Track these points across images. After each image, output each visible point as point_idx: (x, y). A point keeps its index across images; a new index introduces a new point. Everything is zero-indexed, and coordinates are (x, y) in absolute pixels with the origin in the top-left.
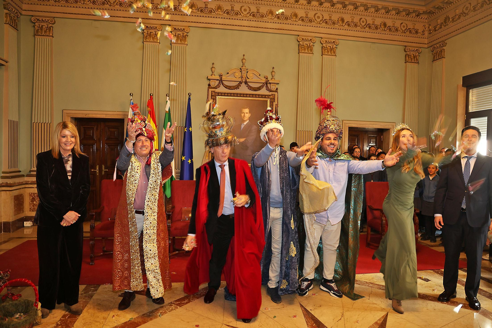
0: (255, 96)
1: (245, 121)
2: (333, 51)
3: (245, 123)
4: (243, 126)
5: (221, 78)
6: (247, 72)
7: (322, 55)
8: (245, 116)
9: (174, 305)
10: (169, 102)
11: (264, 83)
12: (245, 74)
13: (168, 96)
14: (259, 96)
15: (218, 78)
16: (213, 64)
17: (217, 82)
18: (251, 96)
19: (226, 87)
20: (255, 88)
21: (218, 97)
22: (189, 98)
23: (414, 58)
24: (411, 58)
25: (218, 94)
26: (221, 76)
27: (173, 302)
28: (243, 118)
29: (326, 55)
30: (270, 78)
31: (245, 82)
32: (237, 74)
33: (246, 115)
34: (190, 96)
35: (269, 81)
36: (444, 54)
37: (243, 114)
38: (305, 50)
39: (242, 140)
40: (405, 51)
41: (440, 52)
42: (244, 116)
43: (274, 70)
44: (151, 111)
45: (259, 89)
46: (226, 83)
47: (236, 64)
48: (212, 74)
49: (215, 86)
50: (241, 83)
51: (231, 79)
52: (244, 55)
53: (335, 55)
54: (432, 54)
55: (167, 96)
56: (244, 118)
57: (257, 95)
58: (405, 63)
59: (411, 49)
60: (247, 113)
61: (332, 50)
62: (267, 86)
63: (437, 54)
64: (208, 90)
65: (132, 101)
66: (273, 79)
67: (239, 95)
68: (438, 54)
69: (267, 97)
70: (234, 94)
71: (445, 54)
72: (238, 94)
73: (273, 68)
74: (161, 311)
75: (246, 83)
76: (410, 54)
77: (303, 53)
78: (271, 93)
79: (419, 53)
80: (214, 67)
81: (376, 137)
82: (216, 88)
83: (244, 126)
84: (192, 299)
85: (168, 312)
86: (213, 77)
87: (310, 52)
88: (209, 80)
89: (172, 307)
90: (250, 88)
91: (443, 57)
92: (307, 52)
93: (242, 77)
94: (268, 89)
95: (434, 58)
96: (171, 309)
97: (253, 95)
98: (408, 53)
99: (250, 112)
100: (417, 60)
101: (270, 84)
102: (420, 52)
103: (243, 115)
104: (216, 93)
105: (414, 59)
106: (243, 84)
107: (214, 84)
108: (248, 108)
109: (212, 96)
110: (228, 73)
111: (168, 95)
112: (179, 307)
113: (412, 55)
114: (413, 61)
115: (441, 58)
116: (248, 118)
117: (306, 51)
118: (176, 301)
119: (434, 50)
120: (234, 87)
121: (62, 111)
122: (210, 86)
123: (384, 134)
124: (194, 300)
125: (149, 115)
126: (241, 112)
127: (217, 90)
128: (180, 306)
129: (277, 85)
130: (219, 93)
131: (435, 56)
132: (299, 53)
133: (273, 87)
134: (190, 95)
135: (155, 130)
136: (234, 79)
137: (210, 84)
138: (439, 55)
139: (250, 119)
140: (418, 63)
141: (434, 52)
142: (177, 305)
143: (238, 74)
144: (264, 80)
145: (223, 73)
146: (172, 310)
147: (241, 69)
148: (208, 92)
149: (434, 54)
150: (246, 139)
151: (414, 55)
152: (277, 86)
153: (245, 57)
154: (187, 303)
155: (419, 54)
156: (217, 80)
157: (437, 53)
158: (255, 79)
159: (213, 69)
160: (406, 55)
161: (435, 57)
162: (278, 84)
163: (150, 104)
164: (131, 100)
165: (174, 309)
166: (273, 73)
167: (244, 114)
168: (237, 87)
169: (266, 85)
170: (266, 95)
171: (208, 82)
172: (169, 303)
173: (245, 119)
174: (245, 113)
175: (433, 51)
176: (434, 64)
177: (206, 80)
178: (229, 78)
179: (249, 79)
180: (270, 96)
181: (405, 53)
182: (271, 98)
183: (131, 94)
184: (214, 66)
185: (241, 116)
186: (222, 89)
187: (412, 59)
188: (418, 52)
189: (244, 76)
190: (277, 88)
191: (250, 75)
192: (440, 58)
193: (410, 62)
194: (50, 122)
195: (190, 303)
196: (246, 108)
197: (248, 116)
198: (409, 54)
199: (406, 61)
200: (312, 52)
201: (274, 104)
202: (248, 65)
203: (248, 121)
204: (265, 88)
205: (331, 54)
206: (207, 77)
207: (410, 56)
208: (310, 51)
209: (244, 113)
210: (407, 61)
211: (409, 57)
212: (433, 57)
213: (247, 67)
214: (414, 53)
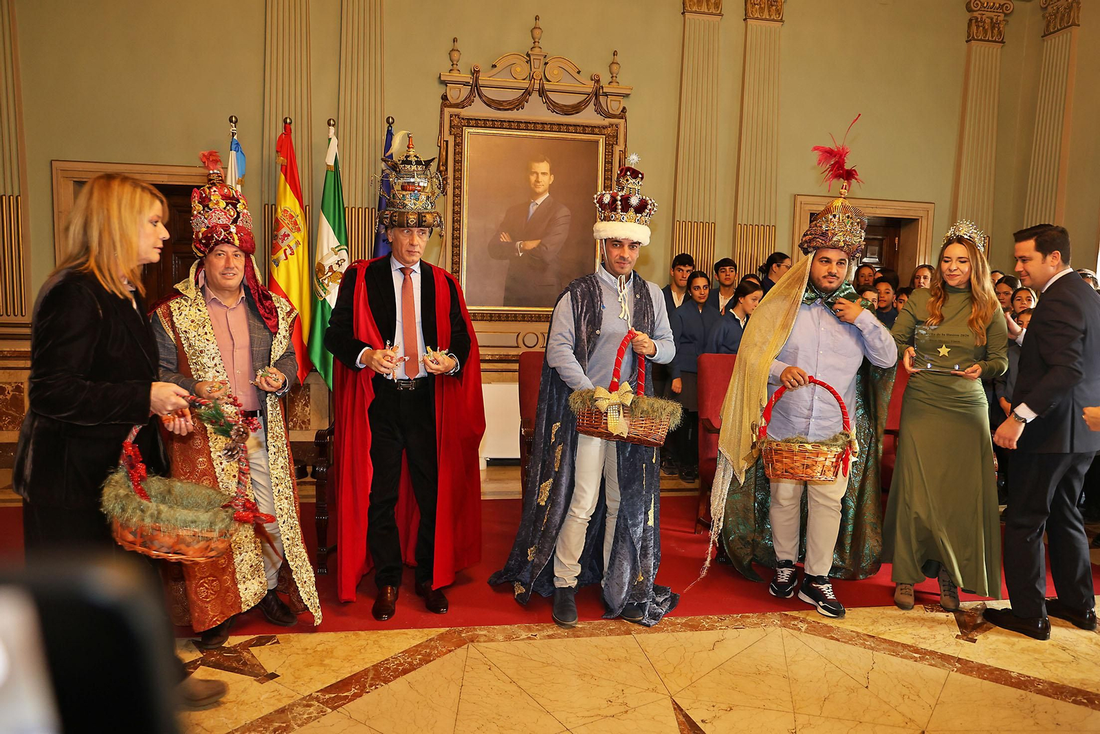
0: (567, 127)
1: (539, 195)
2: (774, 8)
3: (539, 201)
4: (533, 209)
5: (477, 79)
6: (546, 64)
7: (744, 20)
8: (539, 182)
9: (316, 703)
10: (334, 141)
11: (589, 95)
12: (540, 70)
13: (333, 125)
14: (577, 128)
15: (468, 78)
16: (455, 40)
17: (465, 91)
18: (555, 128)
19: (490, 103)
20: (565, 106)
21: (467, 130)
22: (388, 130)
23: (993, 28)
24: (984, 28)
25: (468, 123)
26: (475, 73)
27: (315, 695)
28: (533, 186)
29: (757, 19)
30: (604, 81)
31: (539, 91)
32: (519, 69)
33: (541, 178)
34: (390, 126)
35: (602, 87)
36: (1078, 17)
37: (535, 175)
38: (701, 6)
39: (532, 244)
40: (969, 10)
41: (1065, 8)
42: (537, 181)
43: (618, 59)
44: (286, 166)
45: (576, 109)
46: (488, 93)
47: (518, 41)
48: (451, 68)
49: (459, 101)
50: (528, 92)
51: (502, 84)
52: (537, 18)
53: (781, 21)
54: (1043, 16)
55: (329, 125)
56: (535, 185)
57: (571, 125)
58: (967, 42)
59: (985, 5)
60: (544, 174)
61: (772, 6)
62: (598, 103)
63: (1056, 17)
64: (441, 111)
65: (235, 137)
66: (614, 84)
67: (522, 126)
68: (1059, 15)
69: (597, 130)
70: (509, 121)
71: (1080, 15)
72: (522, 122)
73: (615, 53)
74: (277, 725)
75: (542, 92)
76: (982, 18)
77: (695, 12)
78: (607, 121)
79: (1006, 15)
80: (457, 50)
81: (882, 240)
82: (461, 105)
83: (537, 209)
84: (371, 686)
85: (296, 727)
86: (455, 76)
87: (712, 10)
88: (445, 83)
89: (312, 709)
90: (554, 107)
91: (1074, 24)
92: (706, 11)
93: (532, 78)
94: (600, 110)
95: (1048, 26)
96: (305, 716)
97: (559, 127)
98: (976, 14)
99: (552, 171)
100: (1000, 33)
101: (607, 95)
102: (1008, 12)
103: (533, 178)
104: (463, 119)
105: (992, 32)
106: (535, 95)
107: (455, 94)
108: (548, 160)
109: (451, 127)
110: (494, 66)
111: (332, 122)
112: (329, 710)
113: (988, 21)
114: (989, 36)
115: (1071, 26)
116: (547, 186)
117: (704, 9)
118: (324, 691)
119: (1049, 5)
120: (510, 103)
121: (49, 164)
122: (447, 99)
123: (903, 232)
124: (376, 688)
125: (283, 177)
126: (529, 171)
127: (466, 112)
128: (334, 709)
129: (625, 99)
130: (471, 119)
131: (1050, 22)
132: (683, 13)
133: (614, 106)
134: (393, 123)
135: (300, 217)
136: (511, 82)
137: (446, 96)
138: (1062, 19)
139: (551, 188)
140: (1002, 42)
141: (1050, 9)
142: (326, 703)
143: (521, 70)
144: (589, 87)
145: (481, 67)
146: (309, 720)
147: (528, 55)
148: (441, 118)
149: (1047, 15)
150: (541, 243)
151: (992, 19)
152: (624, 102)
153: (540, 23)
154: (356, 696)
155: (1006, 18)
156: (466, 84)
157: (1057, 12)
158: (568, 83)
159: (455, 55)
160: (971, 20)
161: (1052, 25)
162: (627, 95)
163: (285, 145)
164: (233, 136)
165: (316, 718)
166: (615, 67)
167: (538, 177)
168: (518, 104)
169: (596, 98)
170: (595, 127)
171: (441, 90)
172: (304, 698)
173: (540, 190)
174: (540, 174)
175: (1046, 8)
176: (1045, 43)
177: (436, 83)
178: (498, 80)
179: (549, 81)
180: (605, 127)
181: (968, 16)
182: (609, 135)
183: (234, 119)
184: (458, 45)
185: (528, 180)
186: (477, 109)
187: (985, 31)
188: (1003, 12)
189: (538, 73)
190: (624, 108)
191: (553, 71)
192: (1065, 28)
193: (981, 40)
194: (16, 193)
195: (365, 696)
196: (543, 161)
197: (546, 181)
198: (979, 17)
199: (969, 35)
200: (718, 12)
201: (617, 149)
202: (546, 45)
203: (548, 194)
204: (591, 106)
205: (770, 16)
206: (440, 77)
207: (980, 24)
208: (713, 7)
209: (537, 174)
210: (973, 37)
211: (978, 27)
212: (1044, 24)
213: (544, 52)
214: (992, 15)
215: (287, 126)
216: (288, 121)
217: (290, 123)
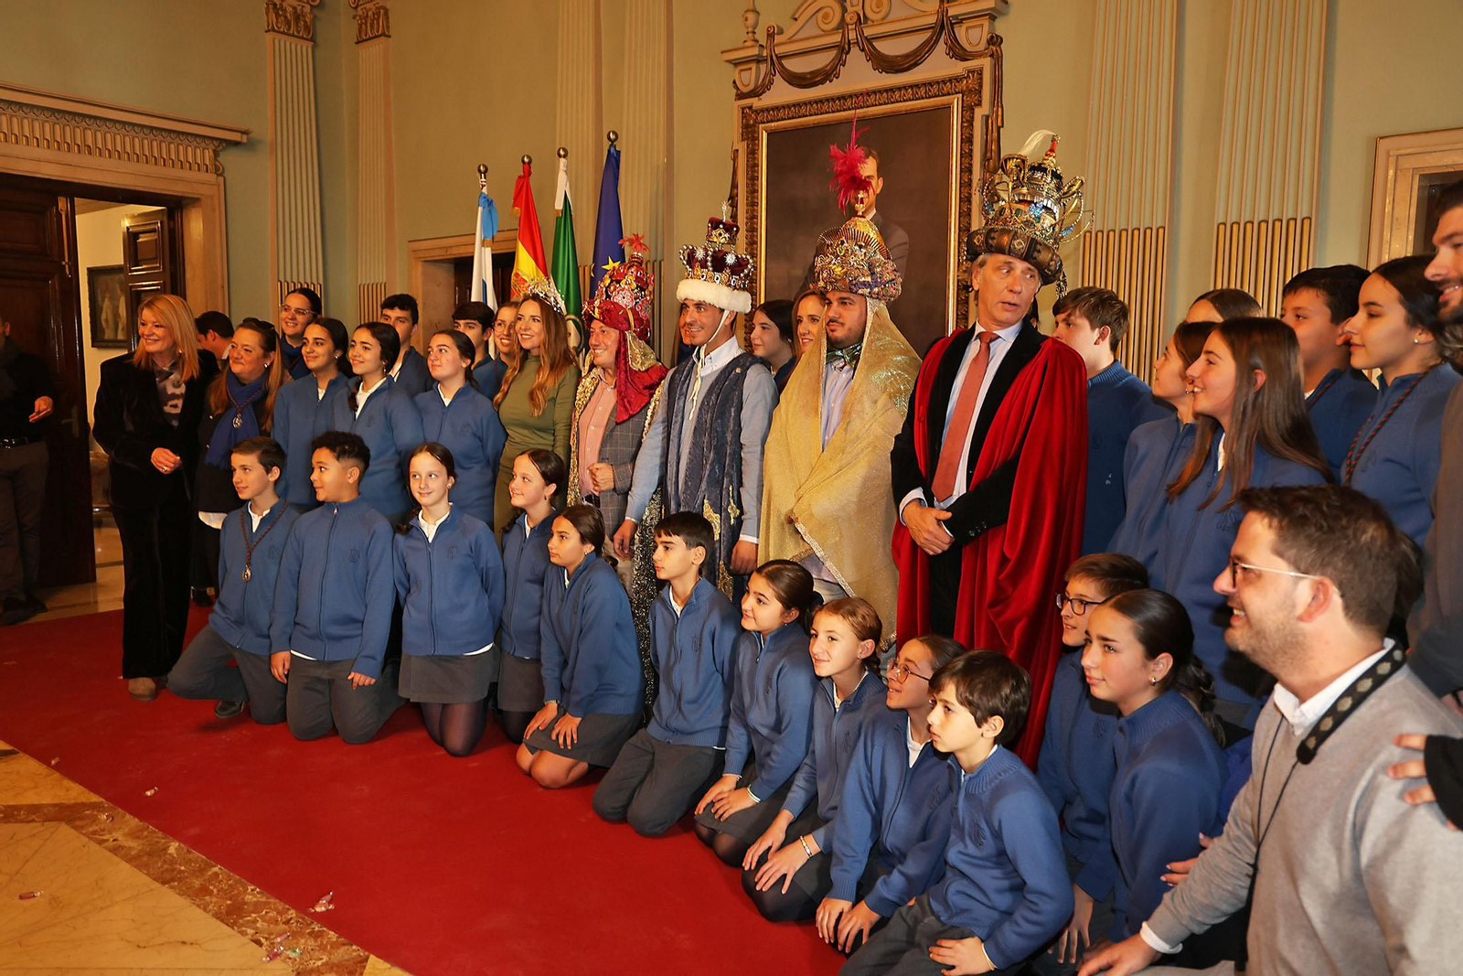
0: (900, 93)
5: (774, 47)
11: (934, 28)
12: (857, 8)
13: (565, 156)
14: (917, 91)
17: (762, 69)
19: (794, 80)
20: (898, 57)
21: (763, 128)
26: (772, 37)
31: (859, 41)
32: (826, 13)
34: (613, 143)
45: (916, 57)
46: (795, 66)
48: (746, 37)
49: (754, 86)
50: (843, 49)
51: (808, 47)
55: (561, 155)
57: (907, 88)
62: (950, 38)
65: (484, 191)
69: (948, 87)
75: (862, 42)
78: (965, 67)
80: (756, 10)
82: (755, 93)
86: (747, 50)
88: (735, 64)
90: (884, 63)
93: (845, 22)
94: (955, 51)
99: (880, 171)
101: (960, 18)
104: (757, 114)
106: (855, 50)
108: (877, 152)
110: (795, 19)
111: (562, 152)
120: (820, 72)
122: (739, 88)
127: (763, 101)
130: (771, 110)
133: (974, 36)
134: (615, 137)
136: (819, 39)
137: (737, 83)
143: (831, 14)
144: (933, 11)
156: (758, 58)
158: (896, 17)
159: (752, 17)
163: (522, 191)
164: (482, 189)
168: (832, 72)
169: (947, 29)
170: (947, 81)
178: (799, 40)
179: (872, 22)
180: (958, 79)
182: (966, 91)
183: (483, 168)
186: (778, 93)
189: (853, 12)
190: (997, 36)
191: (876, 3)
196: (870, 156)
201: (979, 113)
203: (875, 211)
204: (941, 46)
215: (527, 167)
216: (526, 160)
217: (530, 162)
